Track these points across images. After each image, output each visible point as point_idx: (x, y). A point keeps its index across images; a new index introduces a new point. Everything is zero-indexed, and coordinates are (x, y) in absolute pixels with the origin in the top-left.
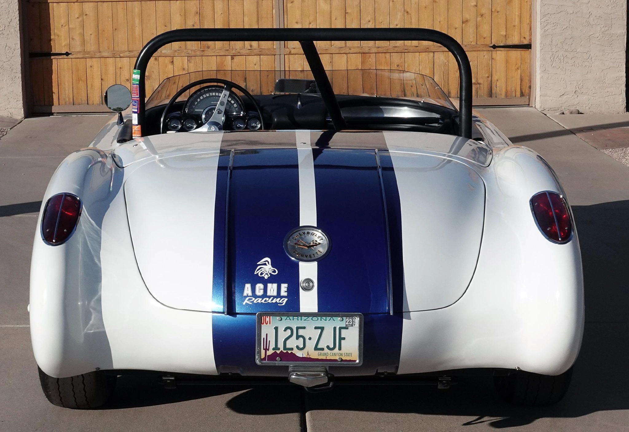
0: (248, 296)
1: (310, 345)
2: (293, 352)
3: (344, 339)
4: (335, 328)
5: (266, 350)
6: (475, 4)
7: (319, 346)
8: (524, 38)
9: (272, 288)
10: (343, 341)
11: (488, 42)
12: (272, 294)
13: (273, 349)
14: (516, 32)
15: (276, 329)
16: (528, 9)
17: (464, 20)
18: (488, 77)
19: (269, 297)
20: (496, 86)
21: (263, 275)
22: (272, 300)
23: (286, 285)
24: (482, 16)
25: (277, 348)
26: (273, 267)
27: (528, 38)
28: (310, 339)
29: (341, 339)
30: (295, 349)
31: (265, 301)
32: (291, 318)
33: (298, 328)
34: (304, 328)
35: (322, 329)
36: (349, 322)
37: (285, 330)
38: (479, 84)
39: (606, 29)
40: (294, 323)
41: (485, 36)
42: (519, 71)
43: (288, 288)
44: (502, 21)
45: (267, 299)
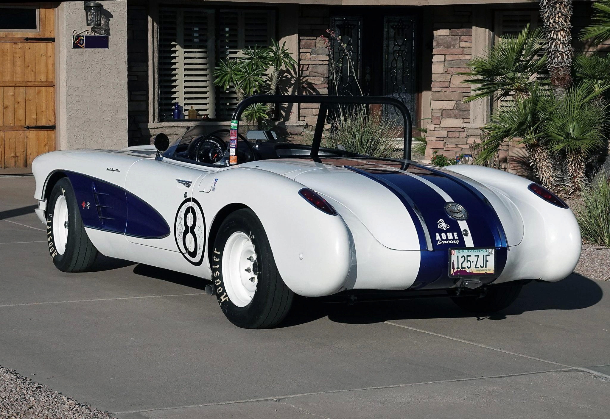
0: (439, 240)
1: (473, 265)
2: (466, 270)
3: (488, 261)
4: (484, 255)
5: (454, 269)
6: (13, 93)
7: (477, 266)
8: (50, 121)
9: (450, 235)
10: (487, 262)
11: (23, 123)
12: (451, 239)
13: (457, 268)
14: (44, 116)
15: (458, 257)
16: (53, 98)
17: (5, 107)
18: (24, 151)
19: (450, 240)
20: (30, 158)
21: (443, 229)
22: (452, 241)
23: (456, 233)
24: (18, 103)
25: (458, 268)
26: (446, 224)
27: (53, 121)
28: (473, 262)
29: (487, 261)
30: (466, 268)
31: (448, 242)
32: (464, 250)
33: (467, 256)
34: (470, 256)
35: (478, 256)
36: (490, 252)
37: (462, 258)
38: (17, 157)
39: (114, 114)
40: (465, 253)
41: (21, 119)
42: (47, 147)
43: (457, 235)
44: (33, 107)
45: (449, 241)
